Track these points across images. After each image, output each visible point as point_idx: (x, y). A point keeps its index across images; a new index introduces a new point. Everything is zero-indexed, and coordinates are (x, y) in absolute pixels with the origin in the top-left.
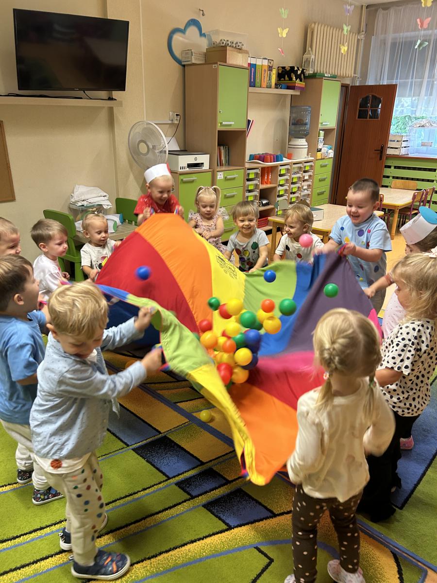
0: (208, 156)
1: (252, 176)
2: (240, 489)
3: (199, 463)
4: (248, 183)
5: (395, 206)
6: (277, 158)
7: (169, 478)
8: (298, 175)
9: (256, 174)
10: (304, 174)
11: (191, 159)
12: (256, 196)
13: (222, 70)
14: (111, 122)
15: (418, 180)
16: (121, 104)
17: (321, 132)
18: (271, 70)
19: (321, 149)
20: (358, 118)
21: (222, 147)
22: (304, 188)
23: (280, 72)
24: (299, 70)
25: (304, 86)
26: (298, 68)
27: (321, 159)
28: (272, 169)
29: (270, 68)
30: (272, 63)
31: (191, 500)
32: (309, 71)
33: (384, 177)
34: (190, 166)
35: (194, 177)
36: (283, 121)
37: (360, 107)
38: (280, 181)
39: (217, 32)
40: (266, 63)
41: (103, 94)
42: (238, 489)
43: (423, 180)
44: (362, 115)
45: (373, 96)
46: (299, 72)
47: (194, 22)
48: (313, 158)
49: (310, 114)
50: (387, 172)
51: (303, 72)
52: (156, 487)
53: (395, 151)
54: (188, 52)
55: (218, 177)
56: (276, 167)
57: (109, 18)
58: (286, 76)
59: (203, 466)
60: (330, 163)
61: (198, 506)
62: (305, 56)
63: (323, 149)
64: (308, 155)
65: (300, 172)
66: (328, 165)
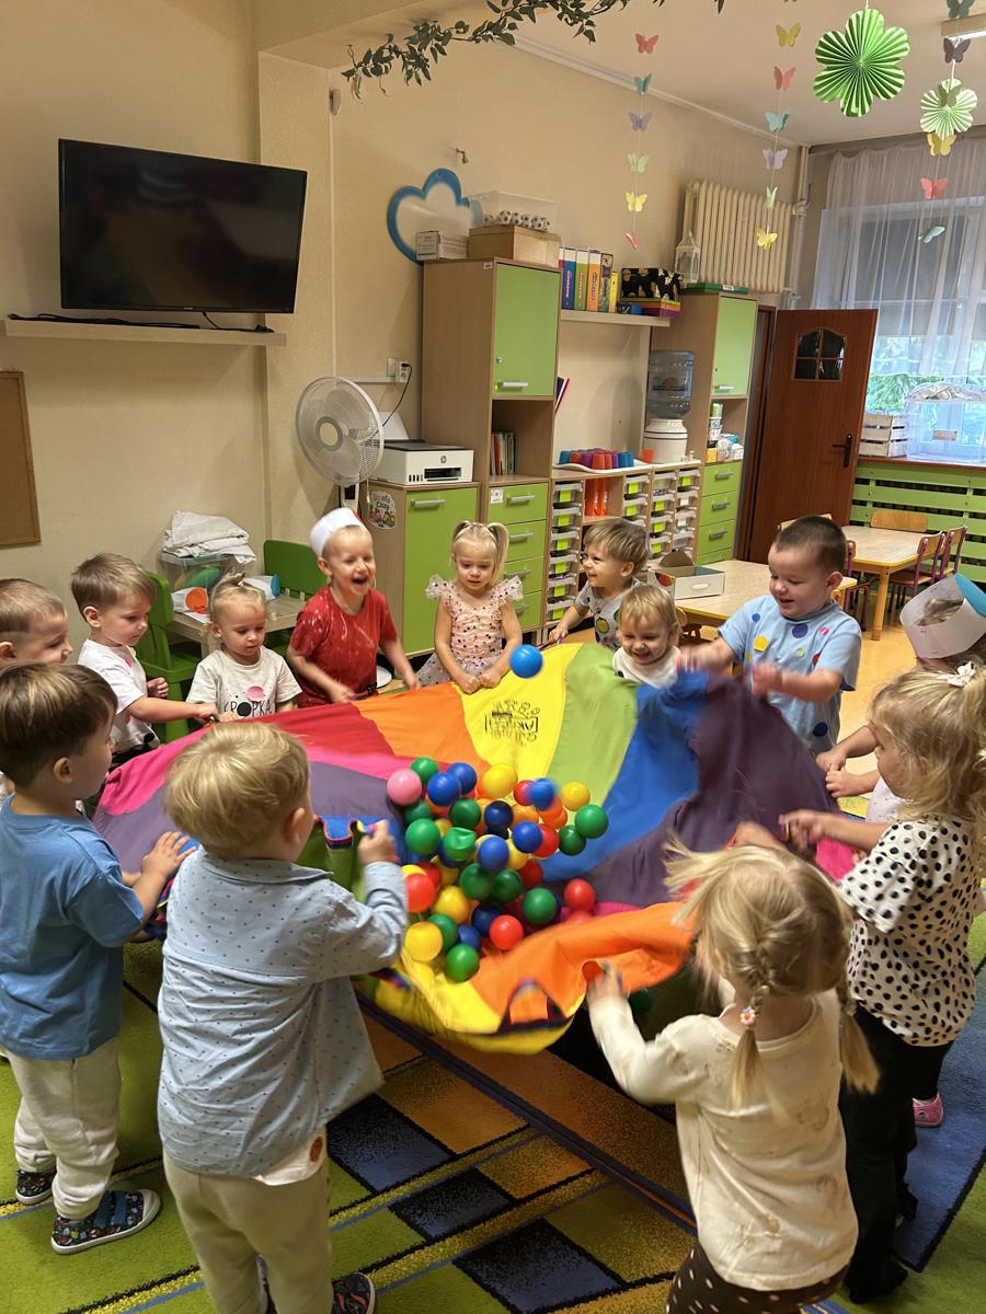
0: (469, 454)
1: (564, 498)
2: (543, 1220)
3: (446, 1156)
4: (556, 512)
5: (881, 568)
6: (620, 460)
7: (375, 1193)
8: (667, 497)
9: (575, 494)
10: (680, 495)
11: (432, 459)
12: (573, 541)
13: (503, 273)
14: (260, 377)
15: (928, 510)
16: (282, 340)
17: (715, 405)
18: (609, 276)
19: (716, 442)
20: (796, 377)
21: (501, 436)
22: (679, 524)
23: (627, 279)
24: (666, 275)
25: (678, 309)
26: (665, 272)
27: (717, 463)
28: (609, 484)
29: (606, 272)
30: (610, 261)
31: (426, 1249)
32: (689, 278)
33: (855, 502)
34: (430, 474)
35: (438, 498)
36: (635, 383)
37: (799, 355)
38: (627, 508)
39: (494, 196)
40: (596, 260)
41: (245, 319)
42: (538, 1221)
43: (939, 512)
44: (805, 370)
45: (825, 332)
46: (668, 281)
47: (445, 176)
48: (699, 462)
49: (691, 368)
50: (861, 492)
51: (675, 280)
52: (344, 1214)
53: (876, 448)
54: (432, 236)
55: (493, 498)
56: (617, 479)
57: (262, 164)
58: (640, 288)
59: (455, 1164)
60: (735, 474)
61: (444, 1262)
62: (681, 248)
63: (719, 443)
64: (687, 454)
65: (670, 491)
66: (731, 477)
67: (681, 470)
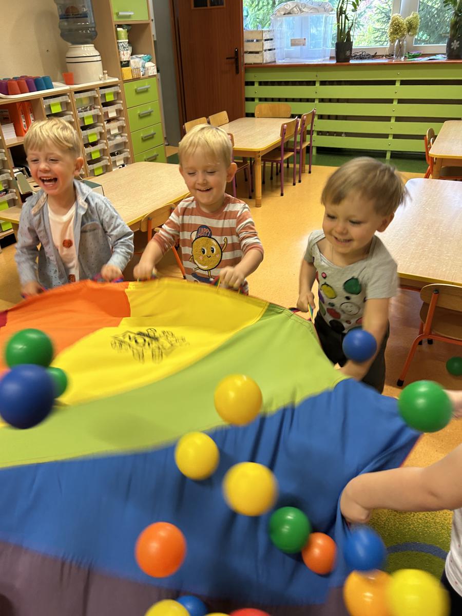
5: (254, 153)
8: (93, 112)
10: (105, 109)
17: (119, 29)
19: (128, 62)
22: (112, 132)
27: (134, 80)
28: (26, 107)
48: (117, 79)
50: (250, 91)
53: (255, 57)
63: (132, 62)
64: (104, 73)
65: (96, 107)
66: (149, 89)
67: (101, 88)
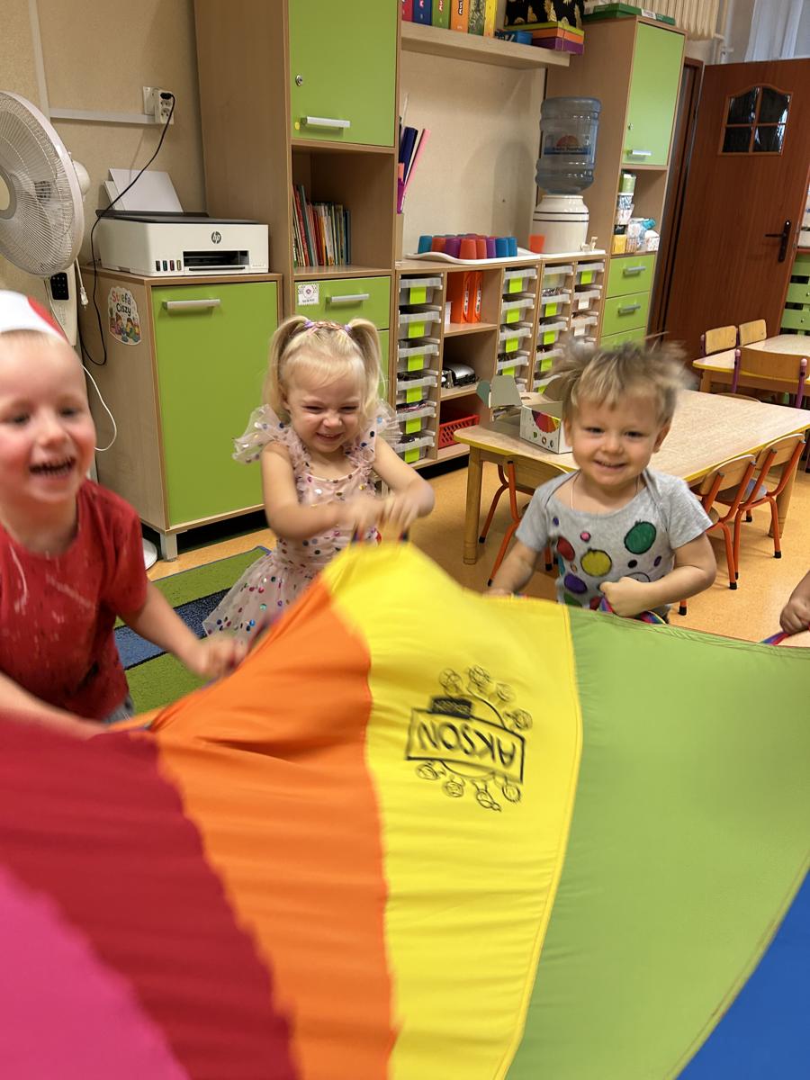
0: (263, 230)
1: (417, 298)
4: (405, 318)
6: (498, 249)
8: (559, 298)
10: (578, 295)
12: (431, 357)
17: (626, 176)
19: (625, 226)
20: (724, 151)
22: (576, 334)
25: (581, 42)
27: (626, 255)
28: (483, 279)
33: (789, 305)
34: (192, 258)
35: (210, 298)
37: (728, 123)
44: (736, 140)
45: (766, 91)
46: (567, 1)
48: (603, 252)
50: (796, 293)
55: (302, 295)
56: (493, 273)
58: (530, 9)
63: (630, 229)
64: (588, 241)
65: (565, 290)
66: (643, 272)
67: (580, 263)
